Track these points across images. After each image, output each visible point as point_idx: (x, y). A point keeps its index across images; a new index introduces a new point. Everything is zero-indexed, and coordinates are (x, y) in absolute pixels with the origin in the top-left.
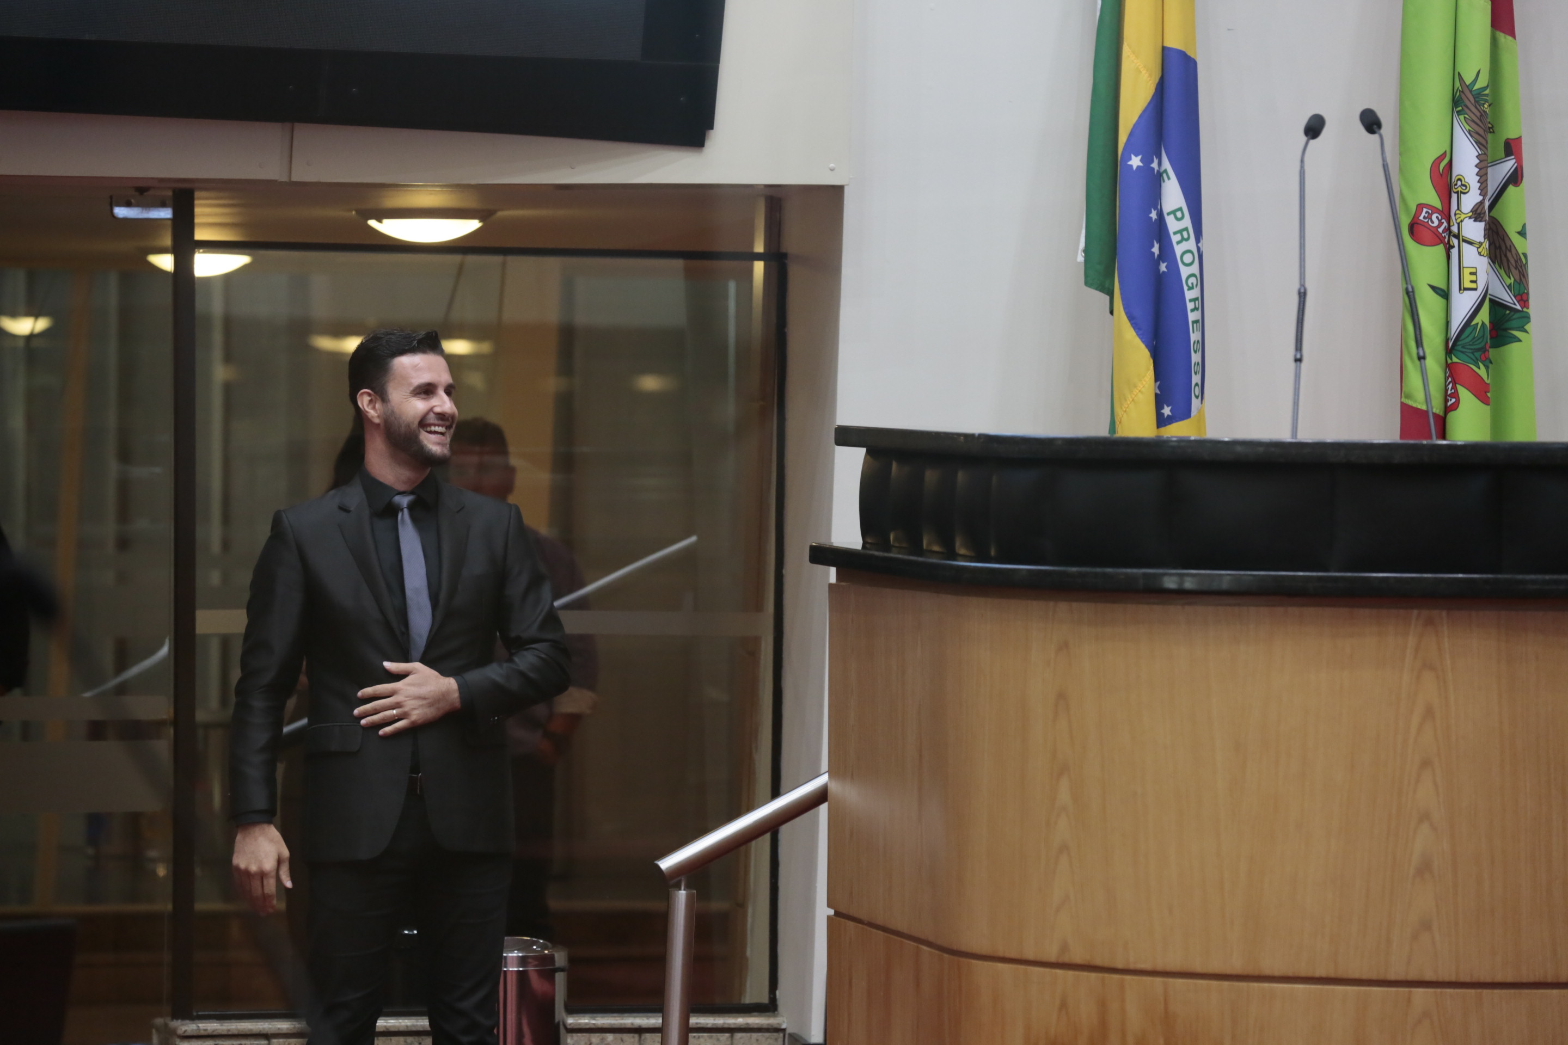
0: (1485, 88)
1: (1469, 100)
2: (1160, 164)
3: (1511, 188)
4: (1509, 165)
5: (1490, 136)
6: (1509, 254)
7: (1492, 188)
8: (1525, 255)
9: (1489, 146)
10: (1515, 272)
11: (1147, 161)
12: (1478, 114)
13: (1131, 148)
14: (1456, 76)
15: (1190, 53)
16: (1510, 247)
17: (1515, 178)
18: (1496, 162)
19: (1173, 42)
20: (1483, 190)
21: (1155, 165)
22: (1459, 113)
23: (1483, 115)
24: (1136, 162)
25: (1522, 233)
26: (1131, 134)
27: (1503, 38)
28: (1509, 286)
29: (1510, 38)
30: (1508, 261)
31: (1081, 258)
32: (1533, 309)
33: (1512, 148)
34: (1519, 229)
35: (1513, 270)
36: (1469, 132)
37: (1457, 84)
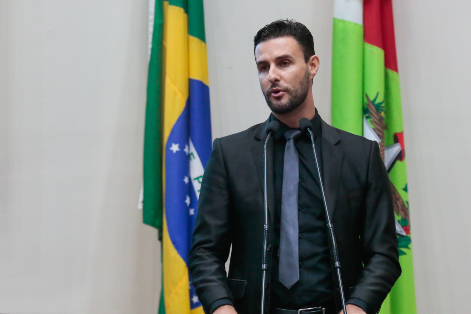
0: (381, 103)
1: (373, 110)
2: (189, 149)
3: (398, 163)
4: (397, 148)
5: (385, 132)
6: (398, 202)
7: (387, 162)
8: (407, 203)
9: (385, 137)
10: (402, 213)
11: (182, 147)
12: (378, 118)
13: (172, 140)
14: (364, 95)
15: (205, 82)
16: (399, 198)
17: (400, 156)
18: (389, 147)
19: (196, 76)
21: (186, 150)
22: (367, 118)
23: (381, 119)
24: (175, 148)
25: (405, 189)
26: (172, 132)
27: (391, 73)
28: (399, 221)
29: (395, 73)
30: (398, 206)
31: (140, 206)
32: (413, 235)
33: (398, 138)
34: (404, 187)
35: (400, 211)
36: (374, 129)
37: (366, 101)
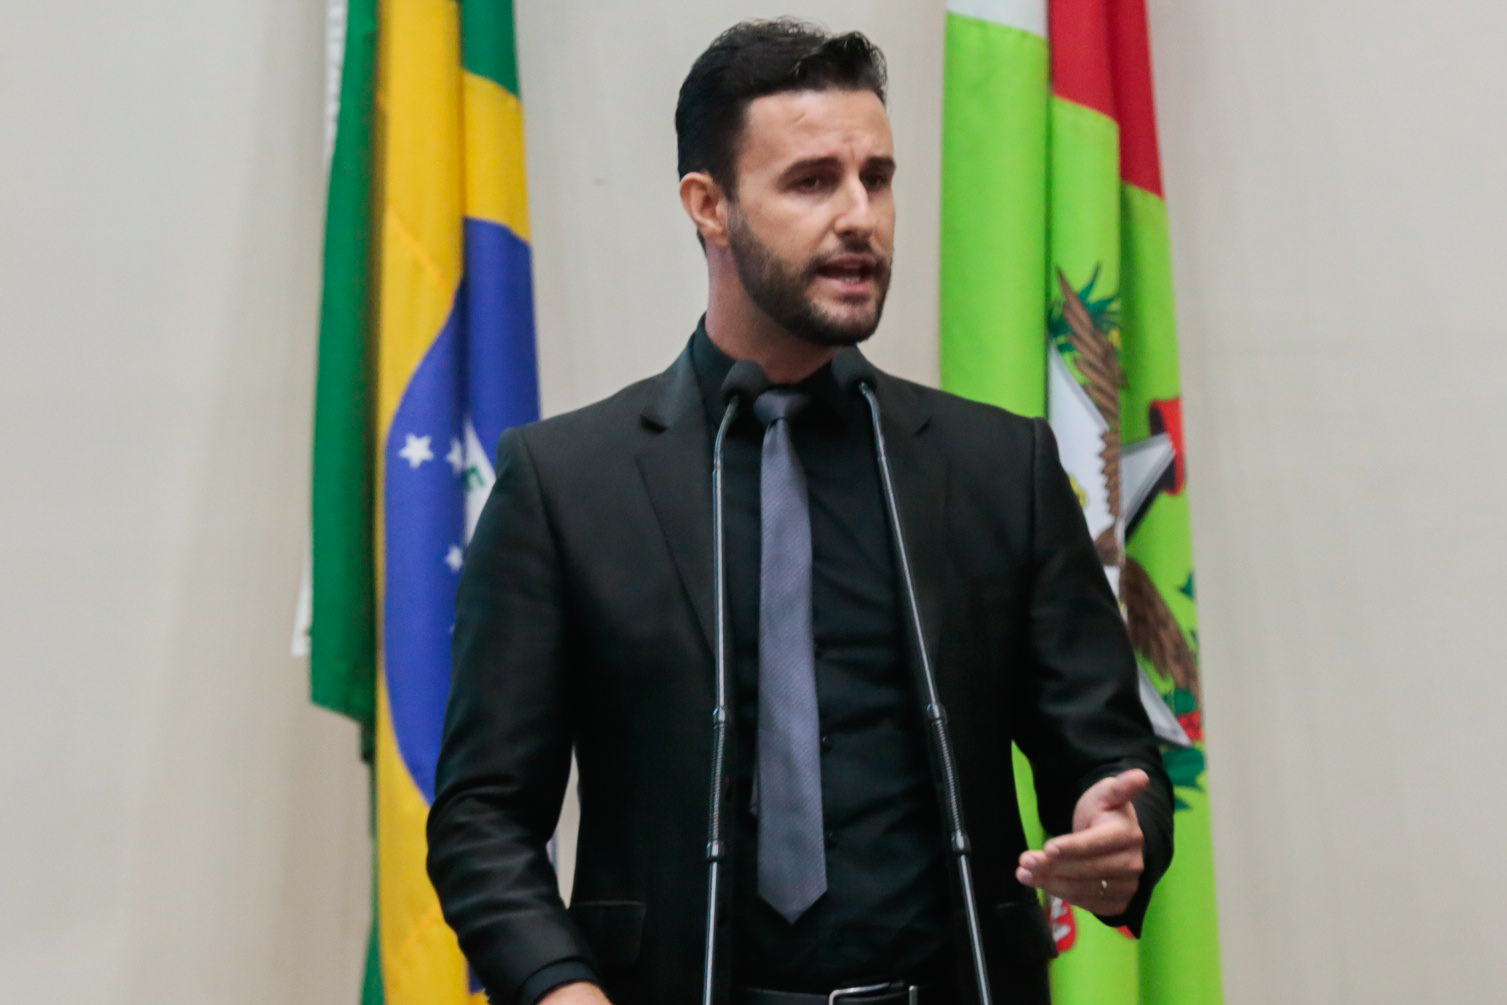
0: (1109, 300)
1: (1080, 322)
2: (464, 455)
3: (1163, 500)
4: (1158, 453)
5: (1122, 396)
6: (1163, 635)
7: (1128, 499)
8: (1194, 634)
9: (1123, 415)
10: (1177, 670)
11: (440, 448)
12: (1098, 350)
13: (406, 423)
14: (1051, 272)
15: (519, 231)
16: (1165, 620)
17: (1171, 479)
18: (1133, 446)
19: (486, 208)
20: (1113, 502)
21: (454, 457)
22: (1062, 349)
23: (1108, 354)
24: (417, 450)
25: (1187, 590)
26: (408, 397)
27: (1140, 197)
28: (1166, 698)
29: (1152, 198)
30: (1161, 647)
31: (301, 647)
32: (1213, 744)
33: (1162, 419)
34: (1181, 581)
35: (1171, 662)
36: (1085, 388)
37: (1057, 291)
